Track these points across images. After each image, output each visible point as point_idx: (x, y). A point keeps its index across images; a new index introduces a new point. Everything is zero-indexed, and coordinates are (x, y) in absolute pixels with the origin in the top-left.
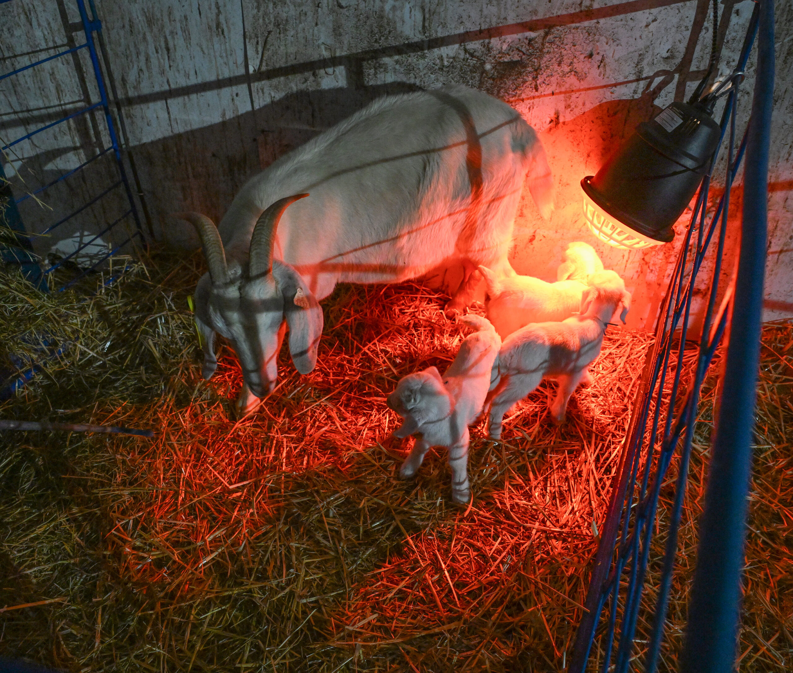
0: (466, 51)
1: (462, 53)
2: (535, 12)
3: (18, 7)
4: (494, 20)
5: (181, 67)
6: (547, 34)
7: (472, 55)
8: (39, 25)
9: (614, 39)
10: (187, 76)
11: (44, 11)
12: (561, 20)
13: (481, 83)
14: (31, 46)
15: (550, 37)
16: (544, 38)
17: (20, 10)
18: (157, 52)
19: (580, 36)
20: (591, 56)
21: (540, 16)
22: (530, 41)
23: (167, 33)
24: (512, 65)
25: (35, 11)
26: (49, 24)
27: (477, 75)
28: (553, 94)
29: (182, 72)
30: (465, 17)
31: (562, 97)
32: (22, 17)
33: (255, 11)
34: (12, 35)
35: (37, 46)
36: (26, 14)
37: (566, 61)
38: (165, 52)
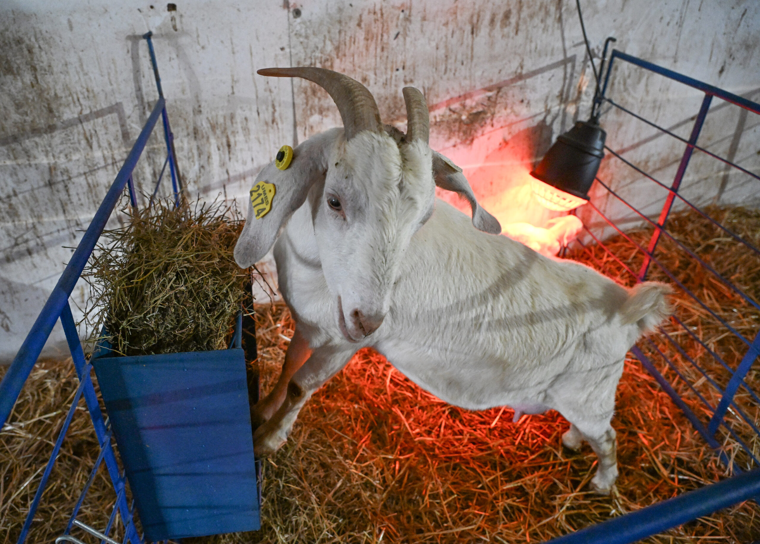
0: (450, 110)
1: (448, 113)
2: (491, 80)
3: (79, 134)
4: (468, 88)
5: (239, 157)
6: (498, 92)
7: (454, 112)
8: (100, 146)
9: (534, 90)
10: (244, 163)
11: (106, 134)
12: (506, 83)
13: (460, 128)
14: (89, 166)
15: (500, 94)
16: (497, 95)
17: (82, 137)
18: (219, 149)
19: (516, 91)
20: (522, 101)
21: (494, 83)
22: (489, 98)
23: (229, 133)
24: (479, 113)
25: (97, 136)
26: (110, 144)
27: (457, 124)
28: (502, 127)
29: (240, 161)
30: (450, 89)
31: (506, 128)
32: (83, 142)
33: (304, 106)
34: (70, 160)
35: (96, 165)
36: (87, 139)
37: (509, 106)
38: (226, 148)
